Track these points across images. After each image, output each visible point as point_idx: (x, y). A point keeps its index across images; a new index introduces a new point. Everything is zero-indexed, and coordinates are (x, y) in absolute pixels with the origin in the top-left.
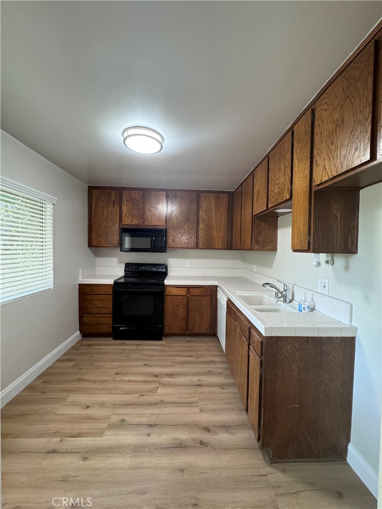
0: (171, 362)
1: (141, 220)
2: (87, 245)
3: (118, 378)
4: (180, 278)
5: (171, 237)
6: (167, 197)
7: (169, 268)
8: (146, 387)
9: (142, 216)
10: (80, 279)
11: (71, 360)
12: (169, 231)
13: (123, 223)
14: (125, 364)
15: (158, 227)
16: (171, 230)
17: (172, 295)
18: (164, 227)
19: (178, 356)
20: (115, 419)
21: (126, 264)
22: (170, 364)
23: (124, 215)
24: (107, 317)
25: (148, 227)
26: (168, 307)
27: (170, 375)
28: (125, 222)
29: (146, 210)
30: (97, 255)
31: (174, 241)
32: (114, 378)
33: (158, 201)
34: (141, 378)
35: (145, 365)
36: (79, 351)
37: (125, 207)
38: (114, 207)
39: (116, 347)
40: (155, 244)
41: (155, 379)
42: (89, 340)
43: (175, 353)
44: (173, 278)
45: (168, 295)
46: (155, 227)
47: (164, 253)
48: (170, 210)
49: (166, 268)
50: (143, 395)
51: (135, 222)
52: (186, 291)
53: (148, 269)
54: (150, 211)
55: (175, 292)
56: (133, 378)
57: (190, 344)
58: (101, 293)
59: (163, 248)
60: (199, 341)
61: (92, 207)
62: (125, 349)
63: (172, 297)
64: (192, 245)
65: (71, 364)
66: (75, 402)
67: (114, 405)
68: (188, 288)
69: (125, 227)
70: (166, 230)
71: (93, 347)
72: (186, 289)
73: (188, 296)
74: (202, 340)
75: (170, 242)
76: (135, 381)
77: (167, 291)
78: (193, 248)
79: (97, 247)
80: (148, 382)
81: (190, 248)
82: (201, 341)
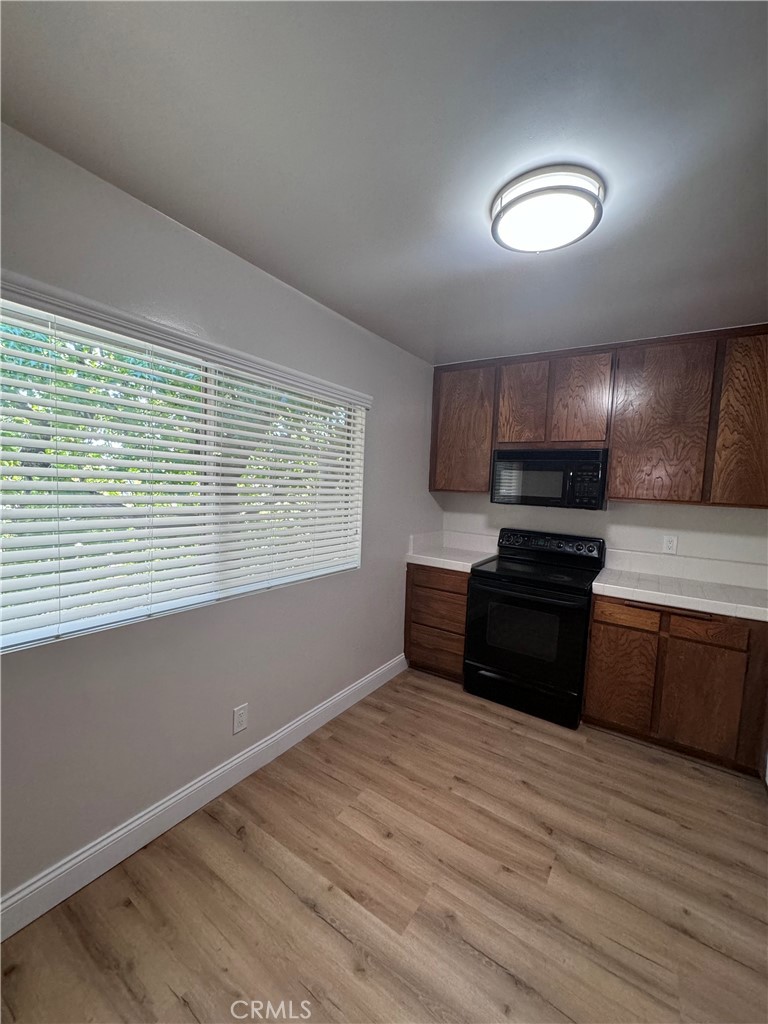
0: (594, 805)
1: (541, 432)
2: (428, 487)
3: (459, 792)
4: (640, 580)
5: (619, 471)
6: (615, 366)
7: (609, 551)
8: (519, 849)
9: (545, 420)
10: (410, 553)
11: (381, 709)
12: (616, 454)
13: (500, 440)
14: (481, 760)
15: (585, 446)
16: (620, 453)
17: (613, 625)
18: (601, 446)
19: (618, 793)
20: (435, 900)
21: (503, 530)
22: (591, 809)
23: (502, 420)
24: (453, 640)
25: (558, 447)
26: (597, 651)
27: (588, 846)
28: (504, 437)
29: (556, 404)
30: (445, 507)
31: (627, 481)
32: (451, 789)
33: (588, 379)
34: (508, 817)
35: (524, 782)
36: (399, 696)
37: (506, 403)
38: (483, 405)
39: (467, 711)
40: (572, 487)
41: (546, 838)
42: (419, 677)
43: (609, 782)
44: (620, 577)
45: (602, 622)
46: (576, 446)
47: (598, 512)
48: (620, 398)
49: (602, 549)
50: (508, 870)
51: (527, 436)
52: (657, 620)
53: (553, 546)
54: (566, 406)
55: (624, 617)
56: (491, 808)
57: (659, 771)
58: (447, 588)
59: (595, 498)
60: (693, 772)
61: (438, 409)
62: (485, 724)
63: (612, 628)
64: (688, 492)
65: (380, 718)
66: (371, 810)
67: (440, 860)
68: (666, 613)
69: (503, 448)
70: (606, 451)
71: (424, 696)
72: (658, 615)
73: (663, 634)
74: (702, 773)
75: (616, 484)
76: (496, 820)
77: (598, 611)
78: (690, 502)
79: (446, 490)
80: (526, 836)
81: (679, 502)
82: (697, 773)
